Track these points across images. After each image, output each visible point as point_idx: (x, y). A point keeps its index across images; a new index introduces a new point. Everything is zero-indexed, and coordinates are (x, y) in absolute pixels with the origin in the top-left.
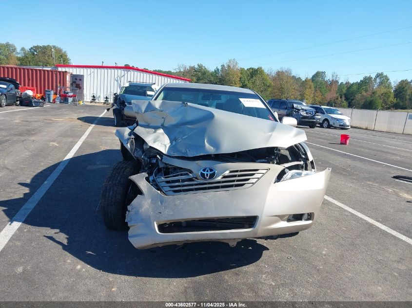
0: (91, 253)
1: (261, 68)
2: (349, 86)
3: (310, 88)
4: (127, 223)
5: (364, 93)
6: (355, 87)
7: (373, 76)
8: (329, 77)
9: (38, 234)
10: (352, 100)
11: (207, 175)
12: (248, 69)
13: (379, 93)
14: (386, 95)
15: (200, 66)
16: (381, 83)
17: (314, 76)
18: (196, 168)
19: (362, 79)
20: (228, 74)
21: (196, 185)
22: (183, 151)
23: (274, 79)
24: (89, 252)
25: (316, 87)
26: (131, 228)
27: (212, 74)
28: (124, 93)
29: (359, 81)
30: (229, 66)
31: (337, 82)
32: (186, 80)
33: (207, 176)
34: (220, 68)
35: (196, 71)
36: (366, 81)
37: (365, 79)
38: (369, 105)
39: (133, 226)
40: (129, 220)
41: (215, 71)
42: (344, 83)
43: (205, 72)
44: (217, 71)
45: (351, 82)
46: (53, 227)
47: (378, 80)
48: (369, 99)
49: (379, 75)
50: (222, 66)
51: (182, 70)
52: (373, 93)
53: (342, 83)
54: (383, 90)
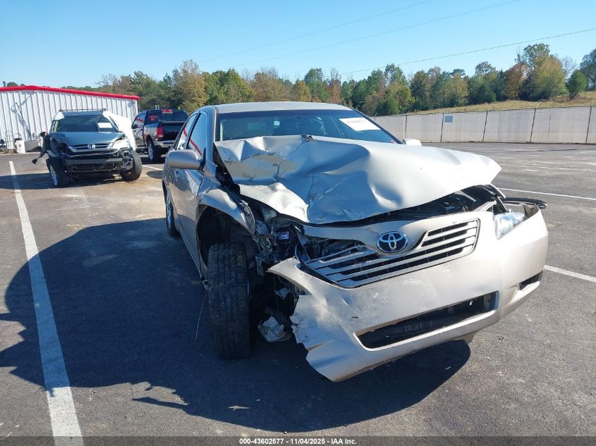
0: (239, 407)
1: (233, 70)
2: (356, 86)
3: (305, 94)
4: (301, 345)
5: (375, 94)
6: (363, 88)
7: (383, 70)
8: (327, 76)
9: (120, 399)
10: (362, 104)
11: (393, 244)
12: (213, 74)
13: (393, 91)
14: (401, 94)
15: (138, 75)
16: (394, 78)
17: (307, 77)
18: (369, 236)
19: (370, 75)
20: (185, 84)
21: (386, 263)
22: (339, 214)
23: (254, 85)
24: (236, 407)
25: (312, 92)
26: (310, 352)
27: (160, 85)
28: (58, 131)
29: (367, 79)
30: (185, 72)
31: (338, 82)
32: (132, 98)
33: (393, 246)
34: (171, 75)
35: (133, 83)
36: (375, 78)
37: (374, 74)
38: (384, 110)
39: (313, 348)
40: (302, 339)
41: (165, 80)
42: (348, 82)
43: (148, 83)
44: (167, 80)
45: (357, 80)
46: (135, 381)
47: (390, 75)
48: (382, 101)
49: (390, 68)
50: (176, 72)
51: (111, 84)
52: (386, 93)
53: (345, 82)
54: (397, 88)
